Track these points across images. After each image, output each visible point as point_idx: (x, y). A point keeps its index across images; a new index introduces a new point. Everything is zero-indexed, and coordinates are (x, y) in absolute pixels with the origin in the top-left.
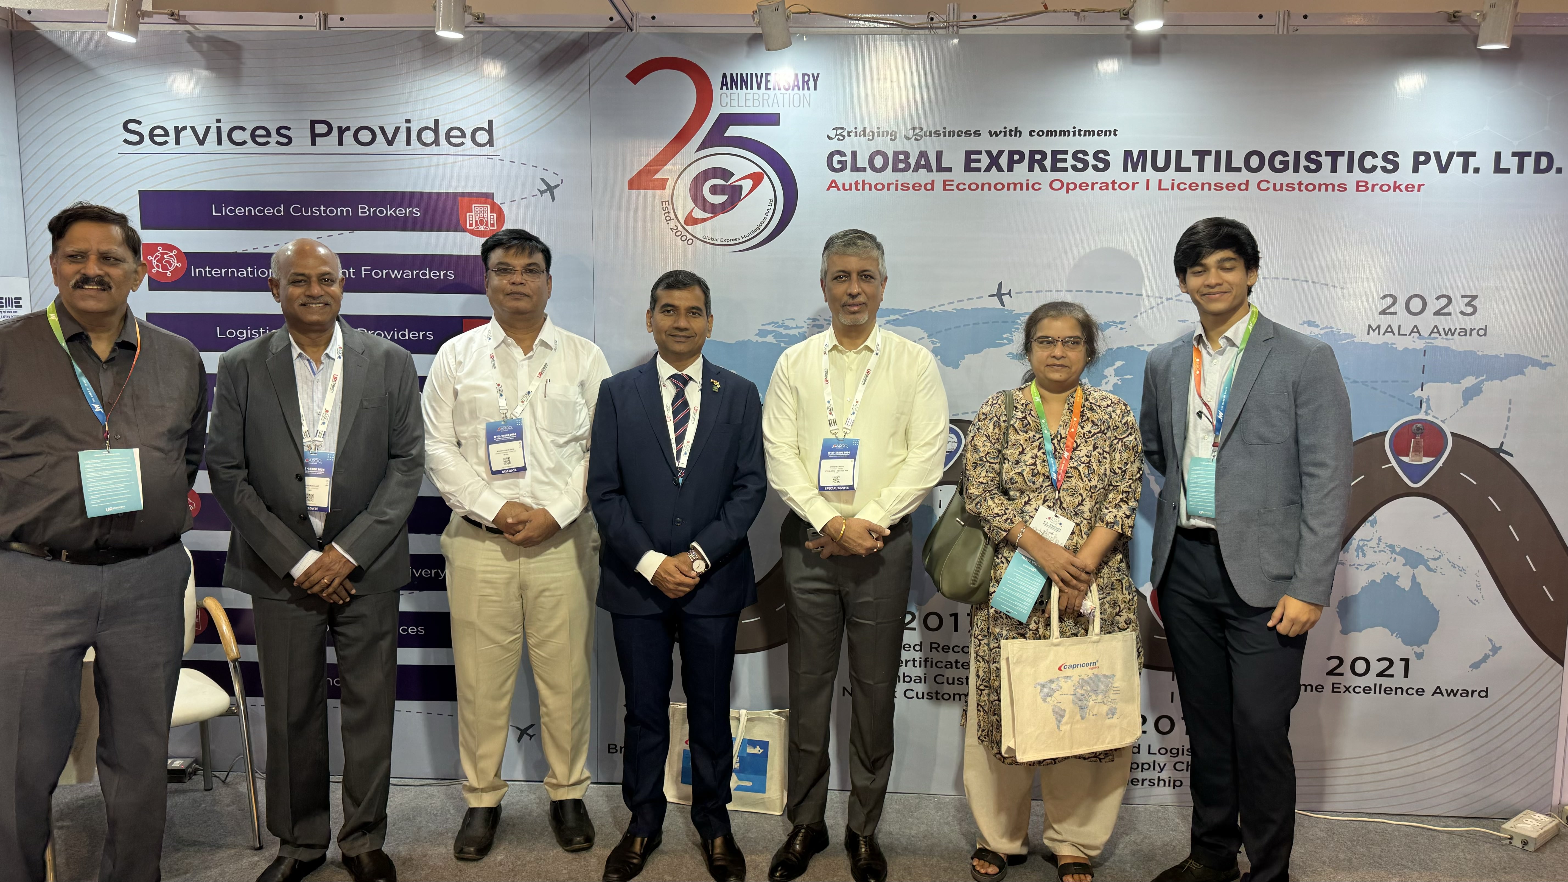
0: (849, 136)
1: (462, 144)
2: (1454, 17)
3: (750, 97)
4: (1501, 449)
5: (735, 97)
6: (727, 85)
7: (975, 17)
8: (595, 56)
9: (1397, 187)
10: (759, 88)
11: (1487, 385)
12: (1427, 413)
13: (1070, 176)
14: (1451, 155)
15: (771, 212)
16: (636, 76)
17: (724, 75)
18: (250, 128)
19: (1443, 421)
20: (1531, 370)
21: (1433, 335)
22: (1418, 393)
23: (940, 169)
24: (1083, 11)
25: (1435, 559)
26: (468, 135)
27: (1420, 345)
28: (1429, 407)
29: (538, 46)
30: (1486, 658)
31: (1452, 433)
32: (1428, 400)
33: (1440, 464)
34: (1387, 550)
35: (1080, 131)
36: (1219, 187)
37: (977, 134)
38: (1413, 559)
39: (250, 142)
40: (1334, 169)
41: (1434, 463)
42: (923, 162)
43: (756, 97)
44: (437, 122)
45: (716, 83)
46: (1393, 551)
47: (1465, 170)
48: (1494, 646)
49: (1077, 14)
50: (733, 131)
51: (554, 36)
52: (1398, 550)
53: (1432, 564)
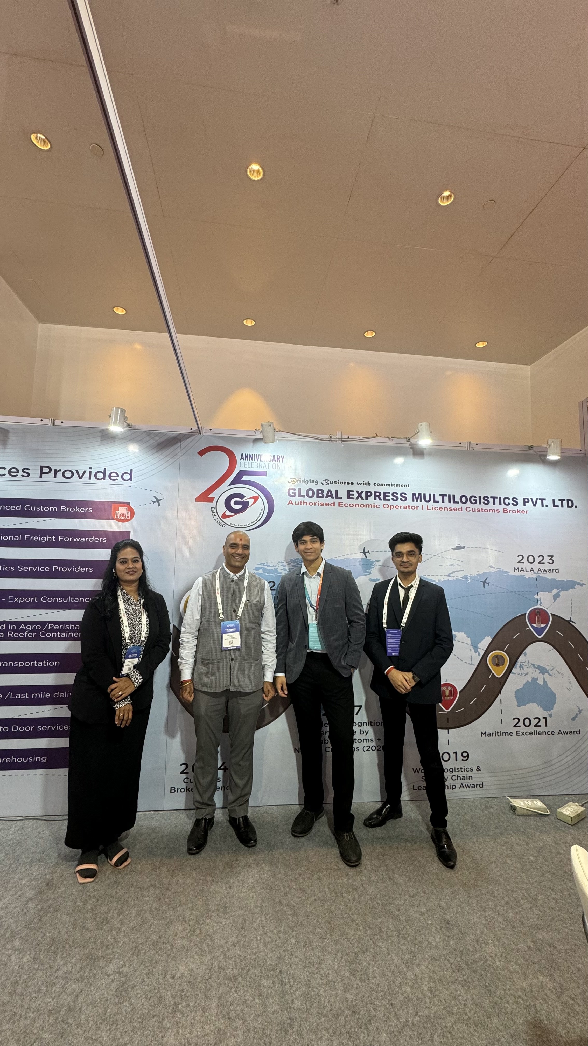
0: (297, 482)
1: (117, 479)
2: (531, 448)
3: (253, 464)
4: (570, 621)
5: (246, 463)
6: (243, 458)
7: (348, 437)
8: (183, 444)
9: (518, 512)
10: (258, 460)
11: (561, 593)
12: (541, 606)
13: (391, 503)
14: (537, 499)
15: (262, 513)
16: (202, 453)
17: (242, 454)
18: (8, 468)
19: (547, 609)
20: (576, 586)
21: (539, 572)
22: (536, 597)
23: (337, 497)
24: (392, 437)
25: (551, 670)
26: (120, 475)
27: (534, 576)
28: (541, 603)
29: (157, 438)
30: (577, 714)
31: (552, 614)
32: (540, 599)
33: (548, 627)
34: (532, 666)
35: (394, 484)
36: (451, 509)
37: (352, 483)
38: (543, 670)
39: (7, 475)
40: (494, 504)
41: (545, 627)
42: (330, 494)
43: (256, 464)
44: (105, 469)
45: (238, 457)
46: (534, 667)
47: (543, 506)
48: (579, 709)
49: (389, 439)
50: (245, 478)
51: (165, 435)
52: (536, 666)
53: (550, 672)
